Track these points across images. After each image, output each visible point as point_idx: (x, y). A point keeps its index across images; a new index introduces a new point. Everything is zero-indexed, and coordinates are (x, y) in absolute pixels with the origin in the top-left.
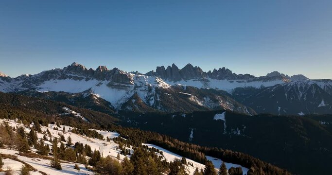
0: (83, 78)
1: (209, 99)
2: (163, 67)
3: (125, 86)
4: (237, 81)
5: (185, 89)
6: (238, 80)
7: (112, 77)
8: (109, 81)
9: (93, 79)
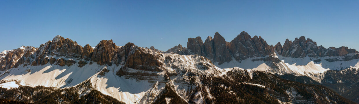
0: (74, 62)
1: (295, 93)
2: (199, 38)
3: (148, 75)
4: (327, 60)
5: (251, 76)
6: (328, 58)
7: (123, 58)
8: (120, 66)
9: (91, 63)
